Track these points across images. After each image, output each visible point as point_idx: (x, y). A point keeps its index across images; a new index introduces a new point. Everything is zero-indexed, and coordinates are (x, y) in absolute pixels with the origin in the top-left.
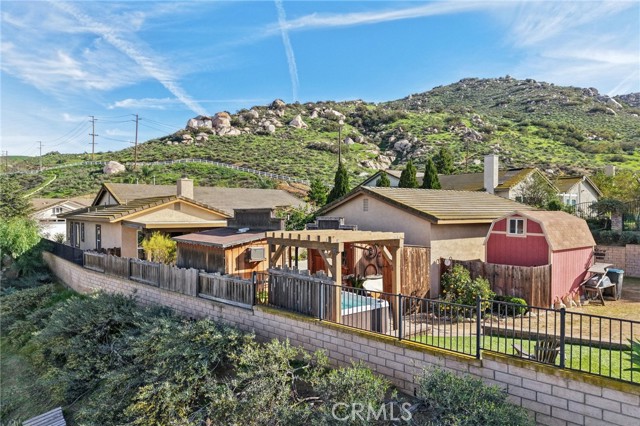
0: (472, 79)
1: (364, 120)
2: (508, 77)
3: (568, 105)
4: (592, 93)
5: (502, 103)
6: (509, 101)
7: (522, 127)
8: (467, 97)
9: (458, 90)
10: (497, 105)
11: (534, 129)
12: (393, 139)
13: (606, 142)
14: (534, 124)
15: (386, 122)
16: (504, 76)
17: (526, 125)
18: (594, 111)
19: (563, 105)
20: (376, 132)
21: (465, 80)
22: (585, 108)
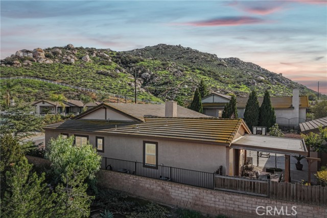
0: (164, 45)
1: (122, 60)
2: (180, 45)
3: (208, 61)
4: (215, 57)
5: (181, 58)
6: (183, 57)
7: (193, 70)
8: (162, 53)
9: (158, 49)
10: (178, 58)
11: (198, 71)
12: (140, 72)
13: (228, 79)
14: (198, 69)
15: (134, 63)
16: (178, 45)
17: (195, 69)
18: (219, 64)
19: (206, 61)
20: (130, 67)
21: (160, 44)
22: (216, 63)
